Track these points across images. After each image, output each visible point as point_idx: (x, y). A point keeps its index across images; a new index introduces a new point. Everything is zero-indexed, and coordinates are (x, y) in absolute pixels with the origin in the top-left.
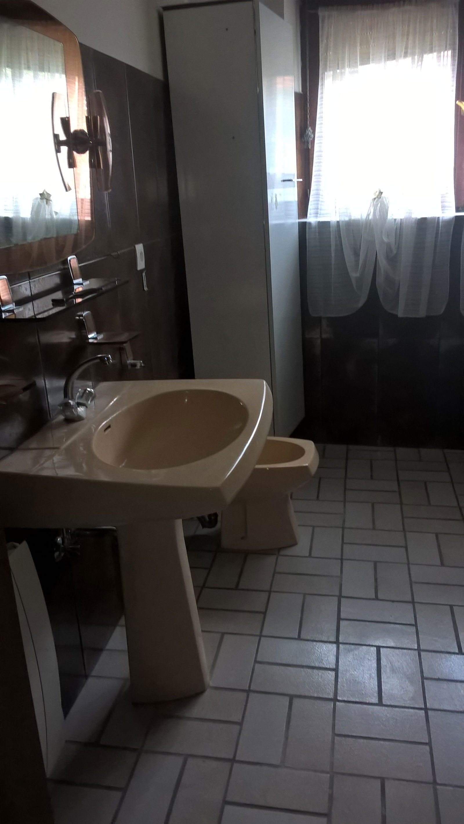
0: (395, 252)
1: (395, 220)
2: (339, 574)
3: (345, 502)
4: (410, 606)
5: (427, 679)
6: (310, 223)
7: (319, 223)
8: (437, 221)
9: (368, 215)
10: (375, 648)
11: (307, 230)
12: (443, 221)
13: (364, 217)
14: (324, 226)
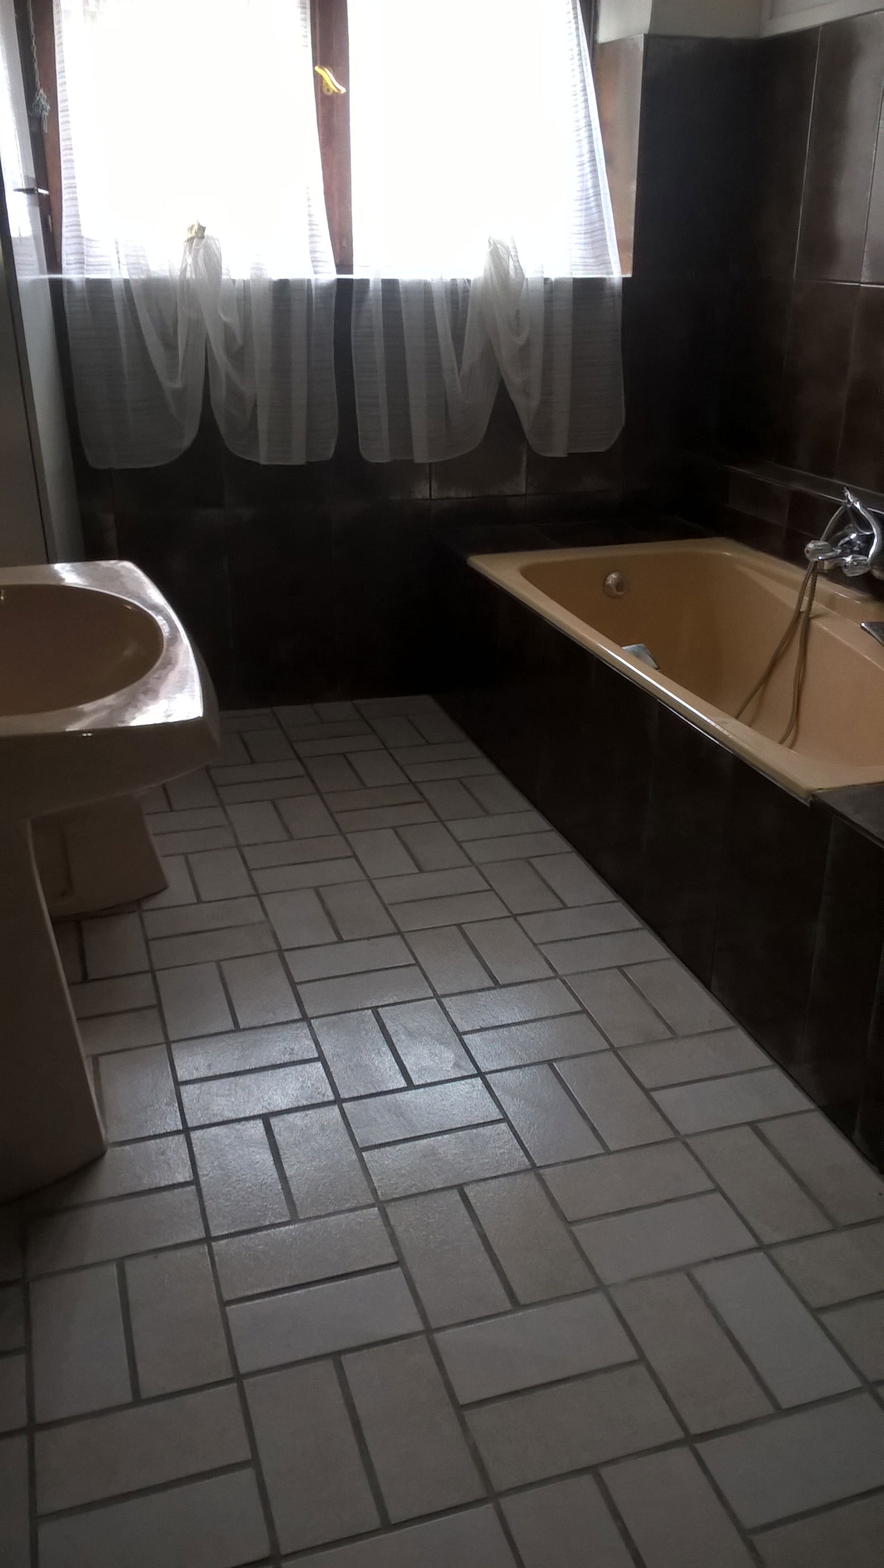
0: (240, 341)
1: (234, 281)
2: (262, 917)
3: (223, 806)
4: (397, 940)
5: (466, 1033)
6: (69, 282)
7: (89, 281)
8: (308, 287)
9: (184, 271)
10: (370, 1011)
11: (65, 295)
12: (317, 288)
13: (177, 273)
14: (99, 288)
